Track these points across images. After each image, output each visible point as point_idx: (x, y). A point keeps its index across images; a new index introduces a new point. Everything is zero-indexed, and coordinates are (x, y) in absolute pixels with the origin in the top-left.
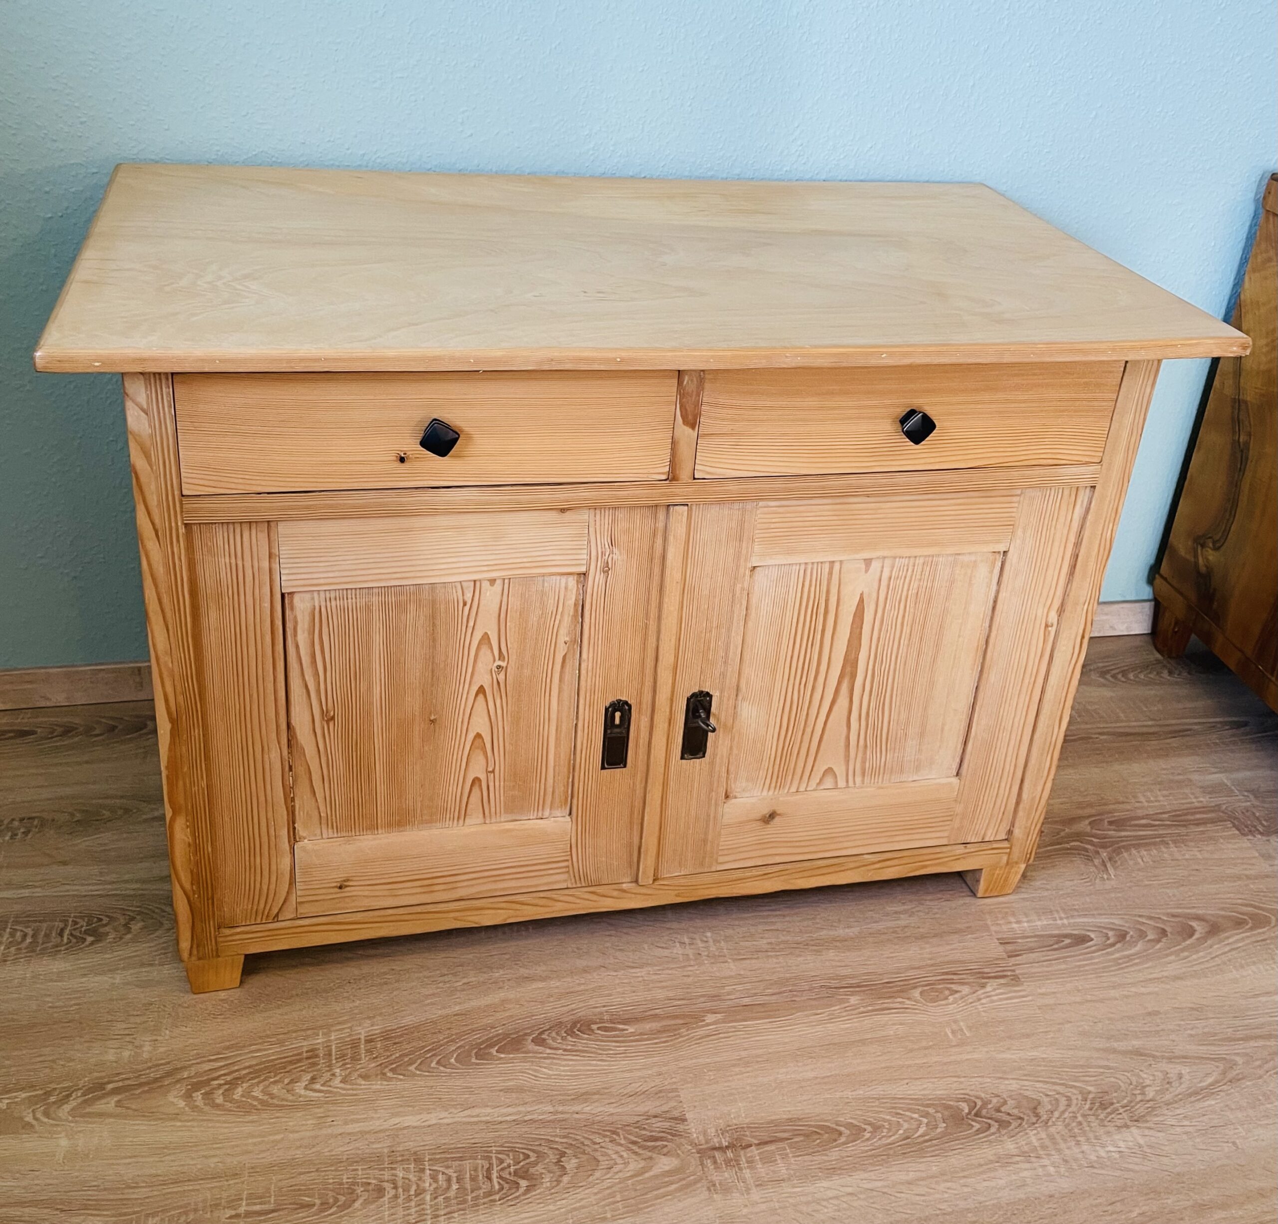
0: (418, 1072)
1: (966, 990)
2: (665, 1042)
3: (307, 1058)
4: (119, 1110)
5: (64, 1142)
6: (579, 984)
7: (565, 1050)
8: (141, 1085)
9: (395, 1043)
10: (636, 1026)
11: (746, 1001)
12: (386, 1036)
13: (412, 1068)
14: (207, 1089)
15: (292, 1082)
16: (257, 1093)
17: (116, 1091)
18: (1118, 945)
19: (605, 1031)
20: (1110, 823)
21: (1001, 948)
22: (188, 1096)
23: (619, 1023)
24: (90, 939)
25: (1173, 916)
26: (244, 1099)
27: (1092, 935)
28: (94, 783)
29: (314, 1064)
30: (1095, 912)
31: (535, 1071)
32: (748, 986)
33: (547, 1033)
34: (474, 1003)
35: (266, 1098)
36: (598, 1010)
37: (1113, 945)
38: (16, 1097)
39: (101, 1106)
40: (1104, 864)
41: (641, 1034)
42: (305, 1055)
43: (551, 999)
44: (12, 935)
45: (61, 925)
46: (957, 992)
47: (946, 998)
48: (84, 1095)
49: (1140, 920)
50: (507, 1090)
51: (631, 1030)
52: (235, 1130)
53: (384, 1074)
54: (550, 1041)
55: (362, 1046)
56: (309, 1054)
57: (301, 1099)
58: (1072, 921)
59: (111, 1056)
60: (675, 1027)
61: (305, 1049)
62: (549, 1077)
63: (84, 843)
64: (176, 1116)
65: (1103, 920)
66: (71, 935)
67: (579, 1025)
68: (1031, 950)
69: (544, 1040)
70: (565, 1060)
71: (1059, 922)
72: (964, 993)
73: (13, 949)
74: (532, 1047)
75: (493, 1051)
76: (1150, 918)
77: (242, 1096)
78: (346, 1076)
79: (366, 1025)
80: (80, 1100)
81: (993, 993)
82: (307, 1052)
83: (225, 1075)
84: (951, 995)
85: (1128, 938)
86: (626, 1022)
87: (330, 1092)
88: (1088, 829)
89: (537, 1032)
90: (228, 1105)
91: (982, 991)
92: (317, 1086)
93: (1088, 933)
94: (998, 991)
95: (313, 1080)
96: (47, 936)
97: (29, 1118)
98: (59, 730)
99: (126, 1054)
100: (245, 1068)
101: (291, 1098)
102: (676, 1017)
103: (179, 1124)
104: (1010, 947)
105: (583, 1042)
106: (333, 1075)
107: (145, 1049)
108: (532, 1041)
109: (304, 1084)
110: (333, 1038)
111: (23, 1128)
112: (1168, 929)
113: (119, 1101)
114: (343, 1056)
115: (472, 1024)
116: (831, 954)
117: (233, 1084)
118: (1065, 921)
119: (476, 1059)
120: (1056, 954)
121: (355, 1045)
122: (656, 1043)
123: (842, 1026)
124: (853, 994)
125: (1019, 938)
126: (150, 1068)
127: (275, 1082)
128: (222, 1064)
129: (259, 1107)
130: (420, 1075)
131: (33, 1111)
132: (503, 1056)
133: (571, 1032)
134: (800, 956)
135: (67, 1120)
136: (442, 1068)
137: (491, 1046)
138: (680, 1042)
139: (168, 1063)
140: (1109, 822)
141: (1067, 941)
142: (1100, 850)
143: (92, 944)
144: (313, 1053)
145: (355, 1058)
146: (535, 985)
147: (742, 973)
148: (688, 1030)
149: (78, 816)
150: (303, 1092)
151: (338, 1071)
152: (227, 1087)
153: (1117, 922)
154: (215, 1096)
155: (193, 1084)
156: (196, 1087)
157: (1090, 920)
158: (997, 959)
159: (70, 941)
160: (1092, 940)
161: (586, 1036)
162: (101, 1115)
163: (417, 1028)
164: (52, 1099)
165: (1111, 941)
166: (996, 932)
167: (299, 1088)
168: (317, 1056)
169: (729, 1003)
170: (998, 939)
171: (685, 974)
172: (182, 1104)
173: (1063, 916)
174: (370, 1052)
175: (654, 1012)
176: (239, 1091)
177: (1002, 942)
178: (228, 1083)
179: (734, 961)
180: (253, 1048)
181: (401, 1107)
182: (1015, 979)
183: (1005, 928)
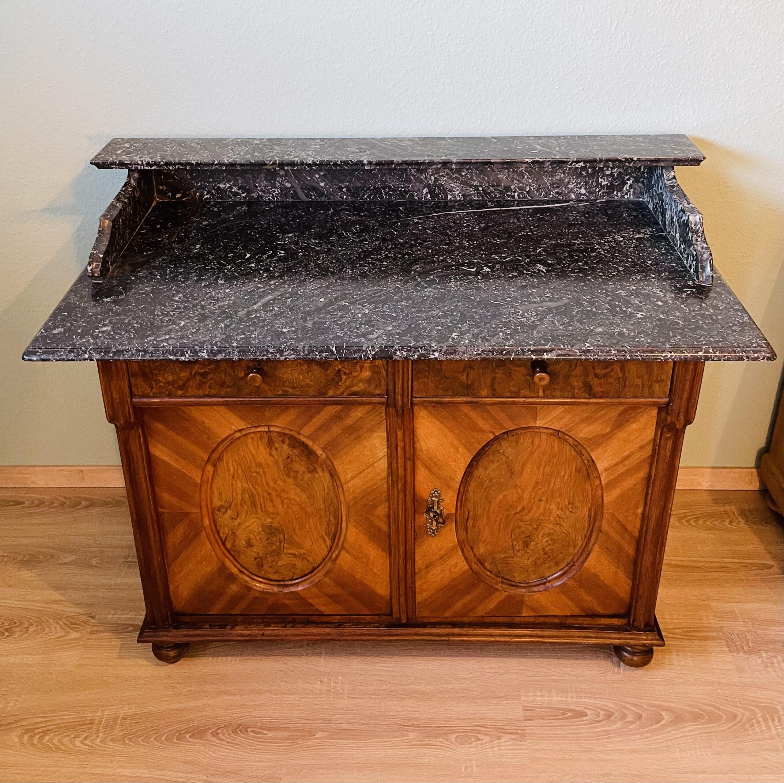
0: (142, 742)
1: (486, 739)
3: (88, 724)
6: (251, 700)
7: (227, 742)
9: (137, 722)
10: (273, 733)
11: (345, 726)
12: (134, 717)
13: (140, 739)
14: (33, 733)
15: (75, 737)
16: (55, 740)
18: (604, 722)
19: (255, 733)
21: (522, 713)
22: (21, 737)
23: (264, 729)
24: (7, 634)
25: (652, 706)
26: (48, 743)
27: (589, 712)
28: (42, 537)
29: (91, 728)
30: (597, 696)
31: (206, 752)
32: (350, 716)
33: (221, 729)
34: (188, 704)
35: (58, 744)
36: (256, 719)
37: (600, 721)
41: (273, 738)
42: (88, 722)
43: (233, 708)
46: (480, 740)
47: (471, 743)
49: (627, 706)
50: (186, 762)
51: (270, 735)
52: (37, 760)
53: (124, 740)
54: (221, 735)
55: (119, 721)
56: (90, 721)
57: (76, 748)
58: (578, 700)
60: (295, 737)
61: (89, 718)
62: (212, 758)
63: (24, 574)
64: (11, 747)
65: (602, 702)
67: (241, 727)
68: (542, 718)
69: (218, 733)
70: (225, 749)
71: (569, 699)
72: (484, 741)
74: (209, 736)
75: (188, 736)
76: (635, 705)
77: (47, 741)
78: (104, 738)
79: (125, 708)
81: (503, 744)
83: (44, 726)
84: (476, 740)
85: (612, 718)
86: (269, 729)
87: (92, 746)
89: (215, 728)
90: (39, 745)
91: (497, 741)
92: (87, 742)
93: (587, 710)
94: (507, 743)
95: (86, 738)
100: (55, 725)
101: (71, 746)
102: (299, 731)
103: (11, 752)
104: (529, 713)
105: (240, 738)
106: (98, 737)
107: (10, 704)
108: (211, 733)
109: (81, 739)
110: (105, 714)
112: (644, 715)
114: (106, 726)
115: (181, 717)
116: (410, 702)
117: (45, 733)
118: (574, 700)
119: (176, 739)
120: (558, 722)
121: (115, 720)
122: (282, 746)
123: (397, 752)
124: (413, 731)
125: (537, 708)
126: (8, 716)
127: (67, 735)
128: (44, 720)
129: (54, 749)
130: (142, 744)
132: (191, 740)
133: (235, 732)
134: (390, 701)
136: (156, 742)
137: (188, 732)
138: (295, 747)
139: (19, 714)
141: (569, 714)
143: (7, 637)
144: (92, 721)
145: (113, 728)
146: (226, 697)
147: (350, 707)
148: (303, 740)
150: (78, 744)
151: (101, 734)
152: (42, 735)
153: (610, 705)
154: (34, 738)
155: (26, 729)
156: (27, 732)
157: (591, 701)
158: (517, 720)
160: (587, 715)
161: (243, 735)
163: (151, 714)
165: (601, 718)
166: (524, 701)
167: (78, 741)
168: (93, 723)
169: (334, 725)
170: (523, 706)
171: (316, 702)
172: (17, 740)
173: (574, 695)
174: (121, 725)
175: (286, 725)
176: (47, 738)
177: (526, 709)
178: (43, 732)
179: (349, 698)
180: (64, 713)
181: (125, 762)
182: (523, 736)
183: (531, 699)
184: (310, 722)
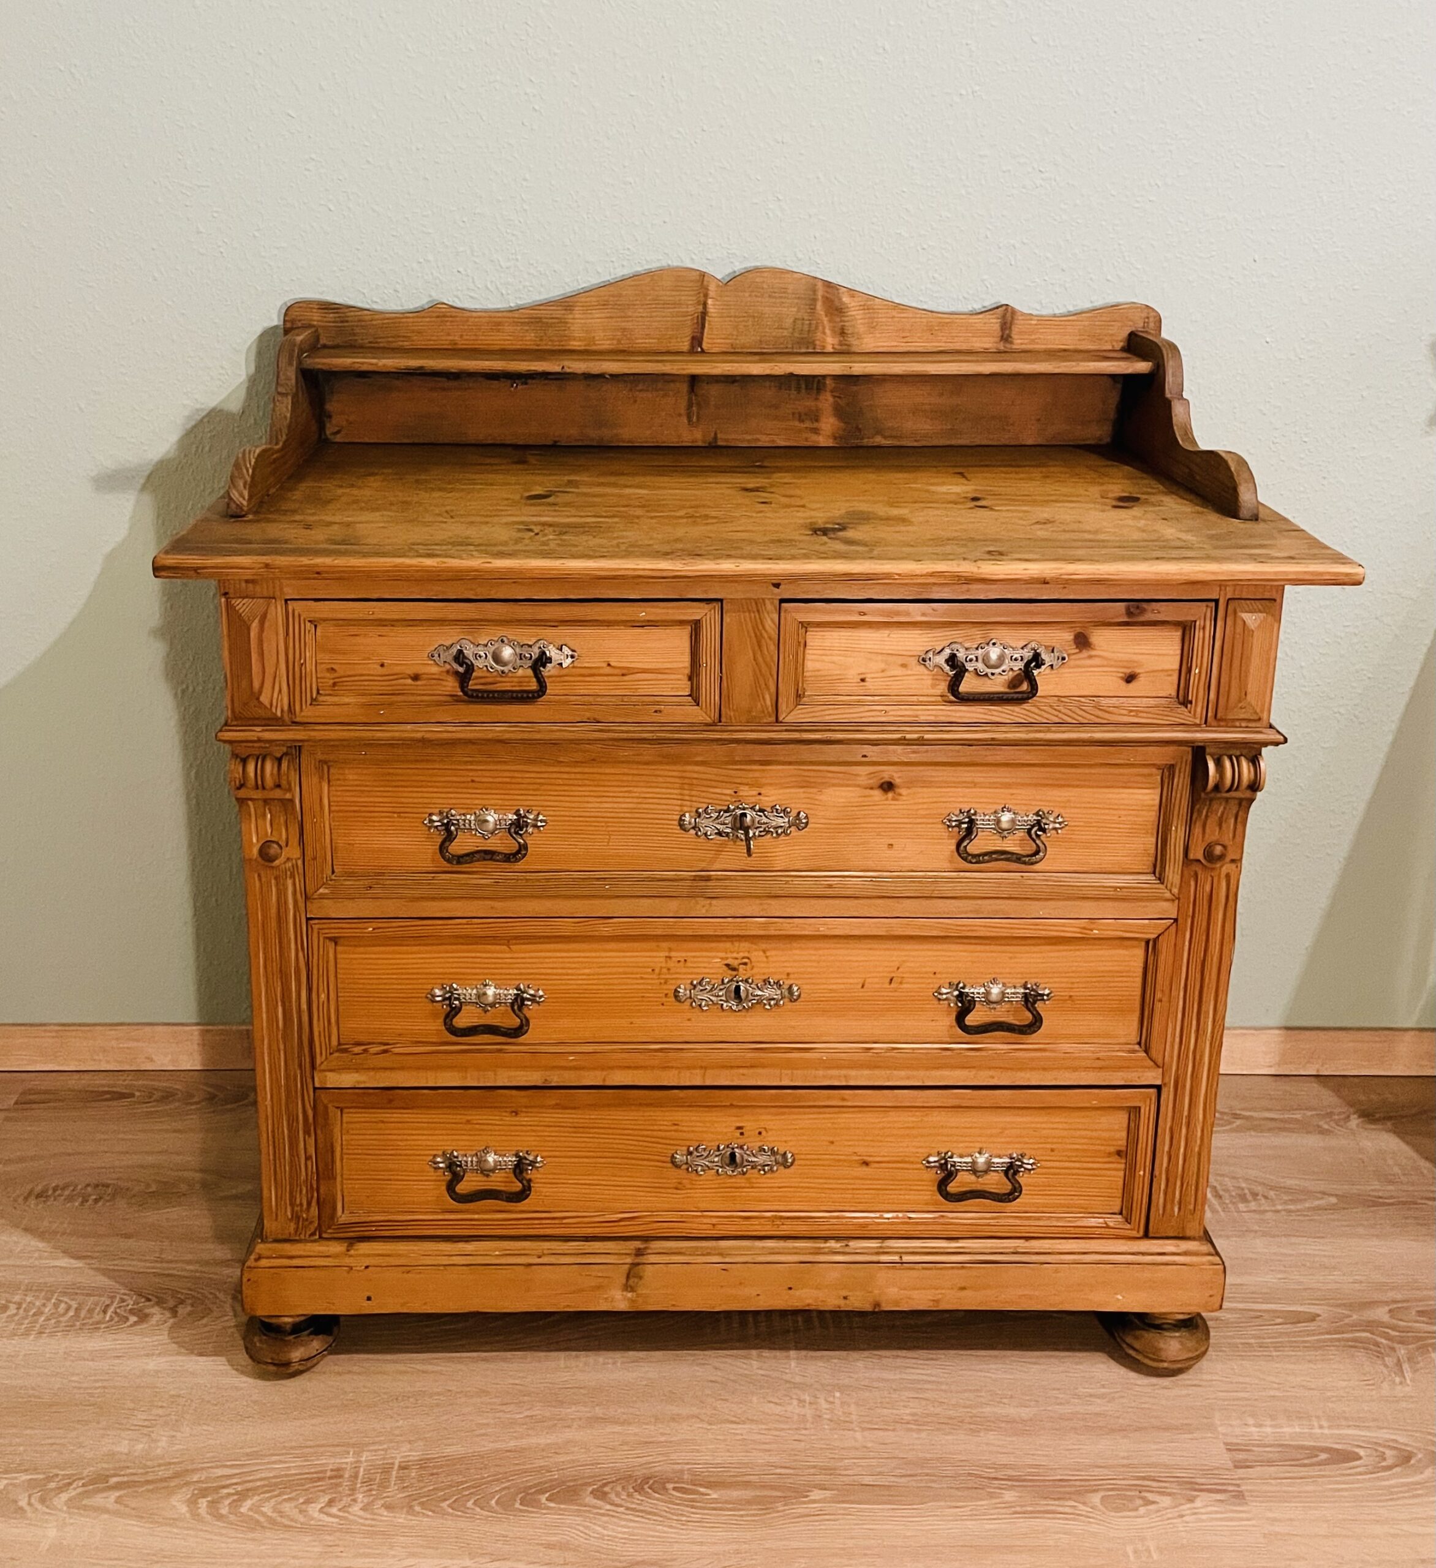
0: (450, 1511)
1: (1166, 1501)
2: (753, 1515)
3: (330, 1478)
4: (117, 1506)
5: (52, 1533)
6: (663, 1434)
7: (628, 1509)
8: (148, 1482)
9: (432, 1474)
10: (721, 1492)
11: (867, 1480)
12: (423, 1464)
13: (445, 1505)
14: (216, 1496)
15: (308, 1502)
16: (267, 1509)
17: (118, 1486)
18: (1398, 1470)
19: (684, 1493)
20: (1421, 1313)
21: (1227, 1456)
22: (192, 1502)
23: (701, 1485)
24: (133, 1319)
26: (251, 1513)
27: (1362, 1452)
28: (178, 1154)
29: (337, 1485)
30: (1371, 1424)
31: (587, 1527)
32: (874, 1462)
33: (611, 1485)
34: (533, 1441)
35: (274, 1515)
36: (679, 1467)
37: (1389, 1469)
38: (16, 1478)
39: (98, 1500)
40: (1399, 1364)
41: (726, 1502)
42: (329, 1474)
43: (625, 1448)
44: (56, 1306)
45: (108, 1302)
46: (1154, 1502)
47: (1136, 1509)
48: (83, 1485)
50: (549, 1546)
51: (714, 1496)
52: (234, 1545)
53: (411, 1507)
54: (613, 1496)
55: (394, 1473)
56: (334, 1473)
57: (312, 1522)
58: (1337, 1431)
59: (123, 1447)
60: (770, 1499)
61: (331, 1467)
62: (602, 1537)
63: (152, 1216)
64: (173, 1522)
65: (1384, 1435)
66: (116, 1313)
67: (651, 1482)
68: (1270, 1463)
69: (606, 1494)
71: (1317, 1431)
72: (1162, 1505)
73: (53, 1321)
74: (590, 1500)
75: (543, 1498)
77: (250, 1509)
78: (368, 1504)
79: (404, 1449)
80: (80, 1490)
81: (1203, 1510)
82: (332, 1470)
83: (236, 1484)
84: (1145, 1505)
85: (1412, 1462)
86: (711, 1485)
87: (345, 1518)
88: (1386, 1318)
89: (600, 1483)
90: (232, 1517)
91: (1188, 1506)
92: (334, 1510)
93: (1357, 1450)
94: (1210, 1509)
95: (331, 1503)
96: (91, 1311)
97: (23, 1503)
98: (157, 1095)
99: (140, 1446)
100: (259, 1479)
102: (773, 1488)
103: (175, 1530)
104: (1241, 1456)
105: (654, 1502)
106: (355, 1500)
107: (159, 1444)
108: (592, 1493)
109: (319, 1506)
110: (363, 1459)
111: (16, 1512)
113: (119, 1497)
114: (368, 1481)
115: (524, 1464)
116: (991, 1437)
117: (243, 1495)
118: (1328, 1432)
119: (521, 1504)
120: (1304, 1471)
121: (386, 1470)
122: (742, 1516)
123: (987, 1527)
124: (1012, 1488)
125: (1254, 1445)
126: (159, 1465)
127: (290, 1499)
128: (236, 1471)
129: (265, 1524)
130: (452, 1515)
131: (30, 1496)
132: (552, 1505)
133: (639, 1489)
134: (950, 1433)
135: (60, 1510)
136: (478, 1509)
137: (543, 1492)
138: (773, 1518)
139: (179, 1463)
140: (1418, 1312)
141: (1323, 1456)
142: (1396, 1346)
143: (135, 1324)
144: (338, 1473)
145: (384, 1485)
146: (610, 1428)
147: (870, 1445)
148: (785, 1505)
149: (153, 1188)
150: (316, 1515)
151: (361, 1496)
152: (235, 1497)
153: (1401, 1439)
154: (221, 1506)
155: (201, 1490)
156: (204, 1492)
157: (1363, 1433)
158: (1218, 1468)
159: (111, 1319)
160: (1360, 1458)
161: (657, 1495)
162: (97, 1509)
163: (461, 1459)
164: (52, 1485)
165: (1388, 1462)
166: (1223, 1434)
167: (314, 1510)
168: (341, 1477)
169: (845, 1479)
170: (1226, 1444)
171: (796, 1437)
172: (184, 1509)
173: (1325, 1424)
174: (401, 1479)
175: (747, 1478)
176: (248, 1503)
177: (1231, 1448)
178: (237, 1493)
179: (863, 1429)
180: (274, 1458)
181: (422, 1546)
182: (1239, 1496)
183: (1238, 1431)
184: (791, 1471)
